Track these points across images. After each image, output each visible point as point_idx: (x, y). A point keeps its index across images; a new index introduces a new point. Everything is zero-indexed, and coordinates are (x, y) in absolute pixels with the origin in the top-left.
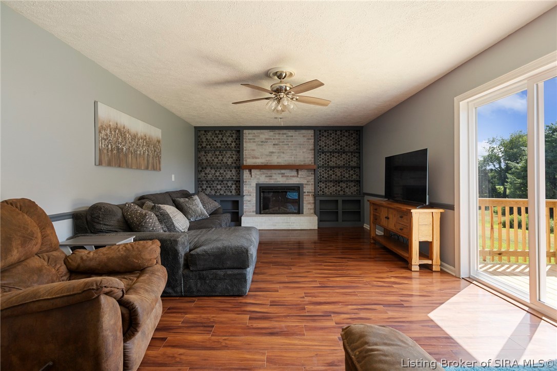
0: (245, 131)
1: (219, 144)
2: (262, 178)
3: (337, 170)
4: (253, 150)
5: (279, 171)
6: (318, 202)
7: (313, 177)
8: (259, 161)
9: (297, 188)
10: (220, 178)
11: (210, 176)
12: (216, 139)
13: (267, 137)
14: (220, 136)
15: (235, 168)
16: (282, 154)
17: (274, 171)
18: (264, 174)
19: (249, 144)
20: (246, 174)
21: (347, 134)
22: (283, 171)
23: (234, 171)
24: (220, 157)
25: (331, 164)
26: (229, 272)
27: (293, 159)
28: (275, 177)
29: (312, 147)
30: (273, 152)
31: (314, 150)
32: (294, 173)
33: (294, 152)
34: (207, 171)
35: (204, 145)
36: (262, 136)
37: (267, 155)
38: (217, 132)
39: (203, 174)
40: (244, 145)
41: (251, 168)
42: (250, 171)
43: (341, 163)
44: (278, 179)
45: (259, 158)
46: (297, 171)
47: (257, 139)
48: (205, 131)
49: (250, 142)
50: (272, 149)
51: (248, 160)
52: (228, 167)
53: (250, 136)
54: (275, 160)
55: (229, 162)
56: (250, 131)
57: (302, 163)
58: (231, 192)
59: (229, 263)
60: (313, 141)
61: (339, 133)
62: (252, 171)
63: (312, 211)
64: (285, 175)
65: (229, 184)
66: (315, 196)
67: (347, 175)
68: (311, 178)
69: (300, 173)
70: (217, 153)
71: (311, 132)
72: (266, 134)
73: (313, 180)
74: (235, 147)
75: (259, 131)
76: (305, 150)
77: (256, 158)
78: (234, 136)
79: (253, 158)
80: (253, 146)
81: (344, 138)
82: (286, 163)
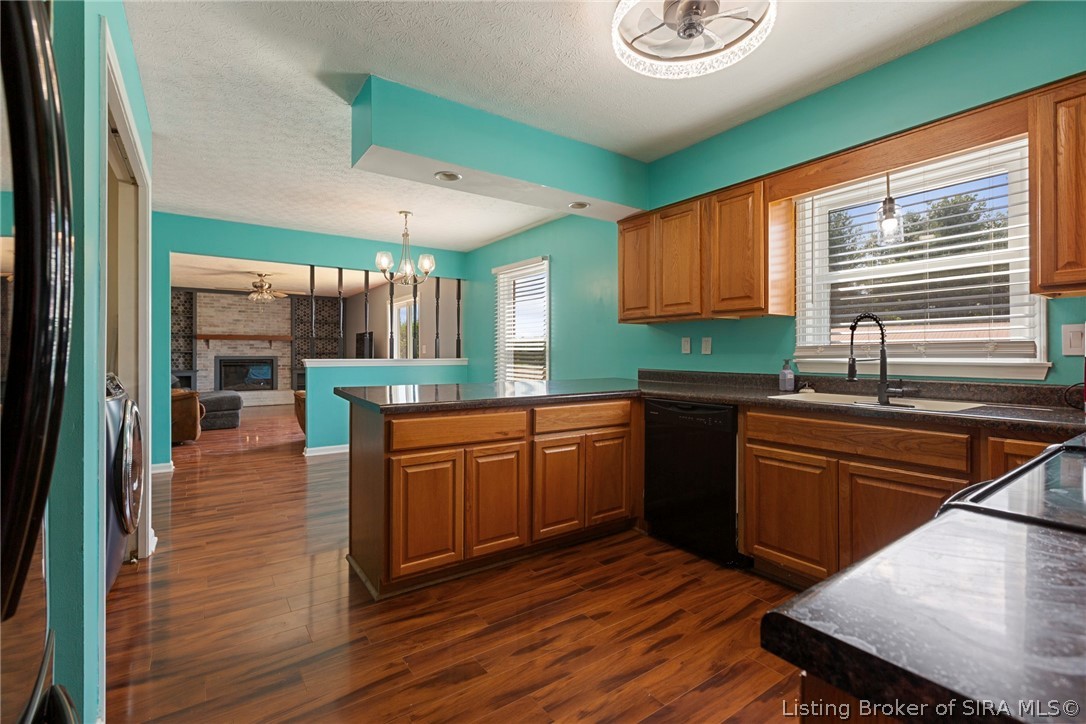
0: (199, 295)
2: (225, 350)
3: (318, 342)
4: (212, 317)
5: (246, 342)
6: (295, 376)
7: (290, 349)
8: (218, 331)
9: (270, 362)
13: (231, 302)
15: (184, 337)
16: (251, 324)
17: (239, 342)
18: (225, 345)
19: (204, 310)
20: (200, 345)
21: (330, 304)
22: (251, 342)
26: (226, 412)
27: (265, 328)
28: (240, 348)
29: (288, 316)
30: (238, 320)
31: (291, 319)
32: (267, 344)
33: (266, 321)
36: (222, 301)
37: (230, 323)
40: (198, 310)
41: (207, 339)
42: (207, 341)
43: (323, 335)
44: (245, 351)
45: (219, 327)
46: (270, 342)
47: (216, 304)
49: (206, 307)
50: (237, 317)
51: (204, 328)
53: (207, 300)
54: (241, 330)
56: (207, 294)
57: (276, 334)
58: (177, 367)
59: (226, 407)
60: (290, 309)
61: (320, 302)
62: (211, 341)
63: (289, 386)
64: (255, 346)
66: (292, 370)
67: (329, 347)
68: (288, 350)
69: (274, 344)
71: (287, 300)
72: (230, 299)
73: (289, 353)
74: (183, 312)
75: (219, 295)
76: (279, 319)
77: (215, 326)
78: (182, 298)
79: (210, 326)
80: (211, 312)
81: (326, 309)
82: (256, 333)
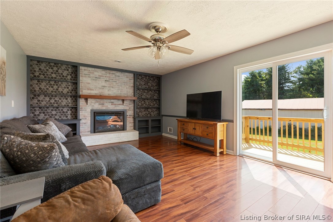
0: (81, 67)
1: (54, 75)
2: (95, 105)
3: (146, 101)
4: (89, 83)
5: (109, 101)
6: (137, 122)
7: (133, 105)
8: (93, 92)
9: (120, 114)
10: (56, 105)
11: (43, 104)
12: (51, 70)
13: (100, 74)
14: (55, 69)
15: (71, 96)
16: (111, 88)
17: (105, 101)
18: (97, 102)
19: (84, 78)
20: (82, 102)
21: (152, 79)
22: (112, 101)
23: (69, 100)
24: (55, 87)
25: (143, 97)
27: (119, 92)
28: (106, 104)
29: (132, 85)
30: (105, 86)
31: (134, 87)
32: (121, 102)
33: (120, 87)
34: (41, 98)
35: (37, 74)
36: (96, 73)
37: (100, 88)
38: (52, 64)
39: (35, 101)
40: (81, 79)
41: (86, 98)
42: (86, 100)
43: (149, 97)
44: (109, 106)
45: (93, 90)
46: (123, 101)
47: (91, 75)
48: (38, 62)
49: (85, 77)
50: (104, 84)
51: (84, 91)
52: (63, 95)
53: (86, 72)
54: (106, 92)
55: (65, 91)
56: (86, 68)
57: (126, 96)
58: (67, 117)
60: (133, 81)
61: (147, 78)
62: (89, 99)
63: (132, 128)
64: (114, 103)
65: (65, 110)
66: (134, 118)
67: (152, 104)
68: (132, 106)
69: (125, 102)
70: (52, 83)
71: (132, 75)
72: (99, 72)
73: (133, 107)
74: (71, 79)
75: (93, 69)
76: (128, 87)
77: (91, 90)
78: (70, 70)
79: (88, 89)
80: (88, 80)
81: (151, 81)
82: (114, 95)
